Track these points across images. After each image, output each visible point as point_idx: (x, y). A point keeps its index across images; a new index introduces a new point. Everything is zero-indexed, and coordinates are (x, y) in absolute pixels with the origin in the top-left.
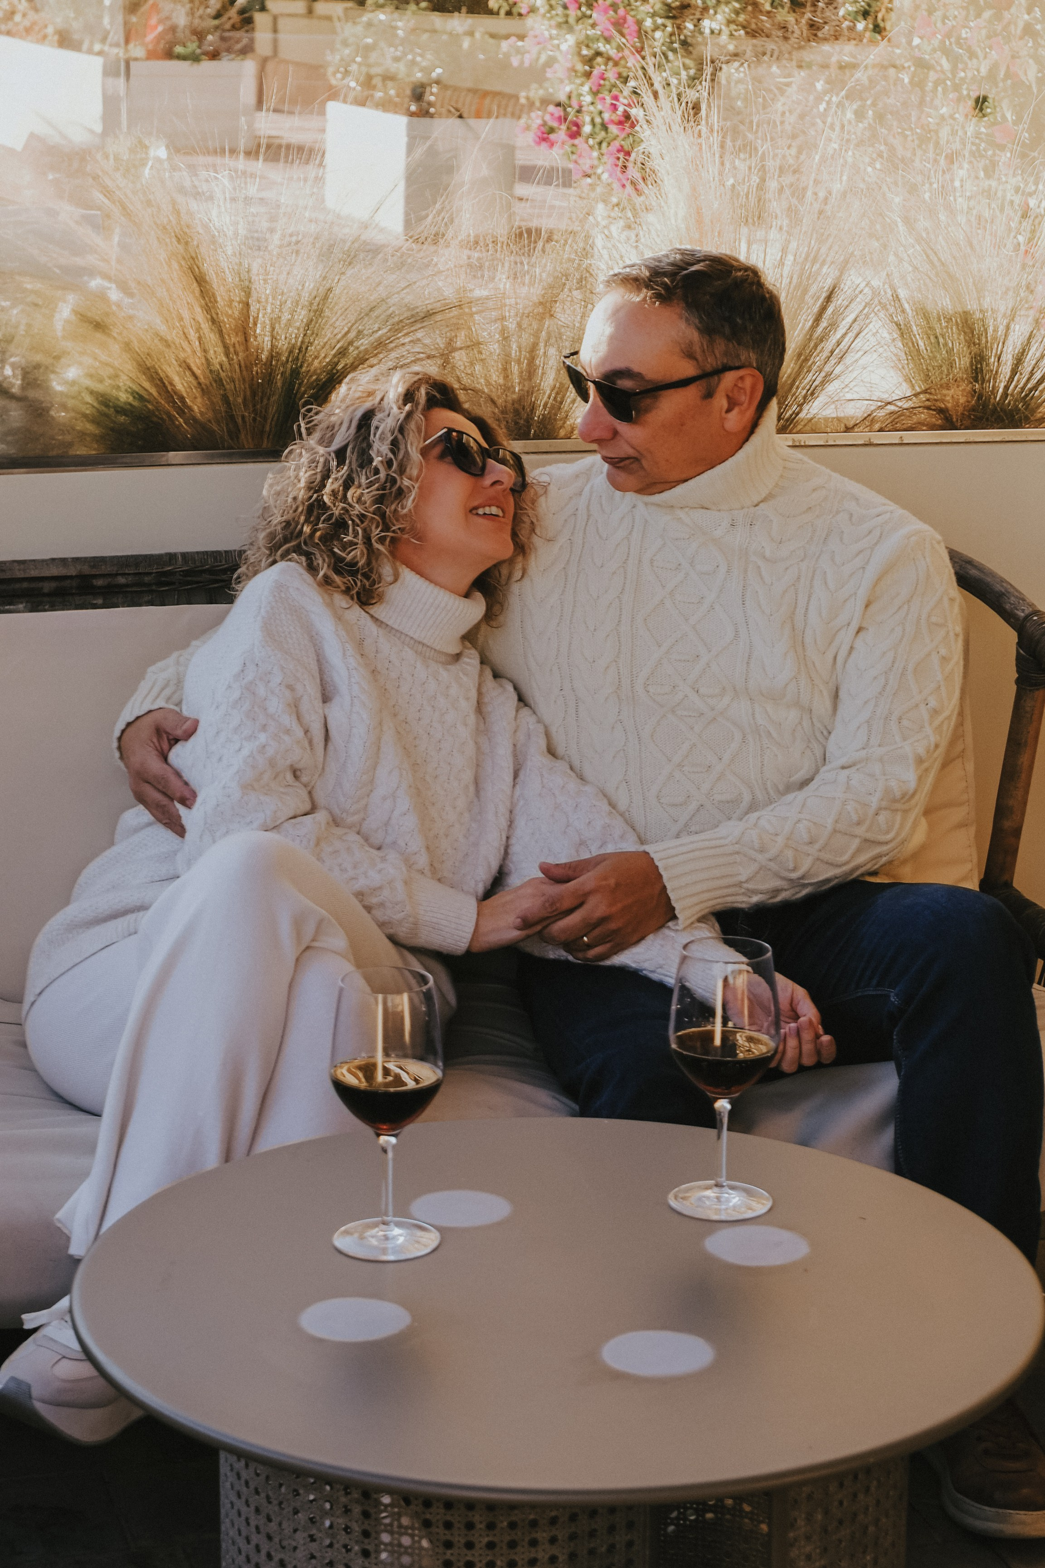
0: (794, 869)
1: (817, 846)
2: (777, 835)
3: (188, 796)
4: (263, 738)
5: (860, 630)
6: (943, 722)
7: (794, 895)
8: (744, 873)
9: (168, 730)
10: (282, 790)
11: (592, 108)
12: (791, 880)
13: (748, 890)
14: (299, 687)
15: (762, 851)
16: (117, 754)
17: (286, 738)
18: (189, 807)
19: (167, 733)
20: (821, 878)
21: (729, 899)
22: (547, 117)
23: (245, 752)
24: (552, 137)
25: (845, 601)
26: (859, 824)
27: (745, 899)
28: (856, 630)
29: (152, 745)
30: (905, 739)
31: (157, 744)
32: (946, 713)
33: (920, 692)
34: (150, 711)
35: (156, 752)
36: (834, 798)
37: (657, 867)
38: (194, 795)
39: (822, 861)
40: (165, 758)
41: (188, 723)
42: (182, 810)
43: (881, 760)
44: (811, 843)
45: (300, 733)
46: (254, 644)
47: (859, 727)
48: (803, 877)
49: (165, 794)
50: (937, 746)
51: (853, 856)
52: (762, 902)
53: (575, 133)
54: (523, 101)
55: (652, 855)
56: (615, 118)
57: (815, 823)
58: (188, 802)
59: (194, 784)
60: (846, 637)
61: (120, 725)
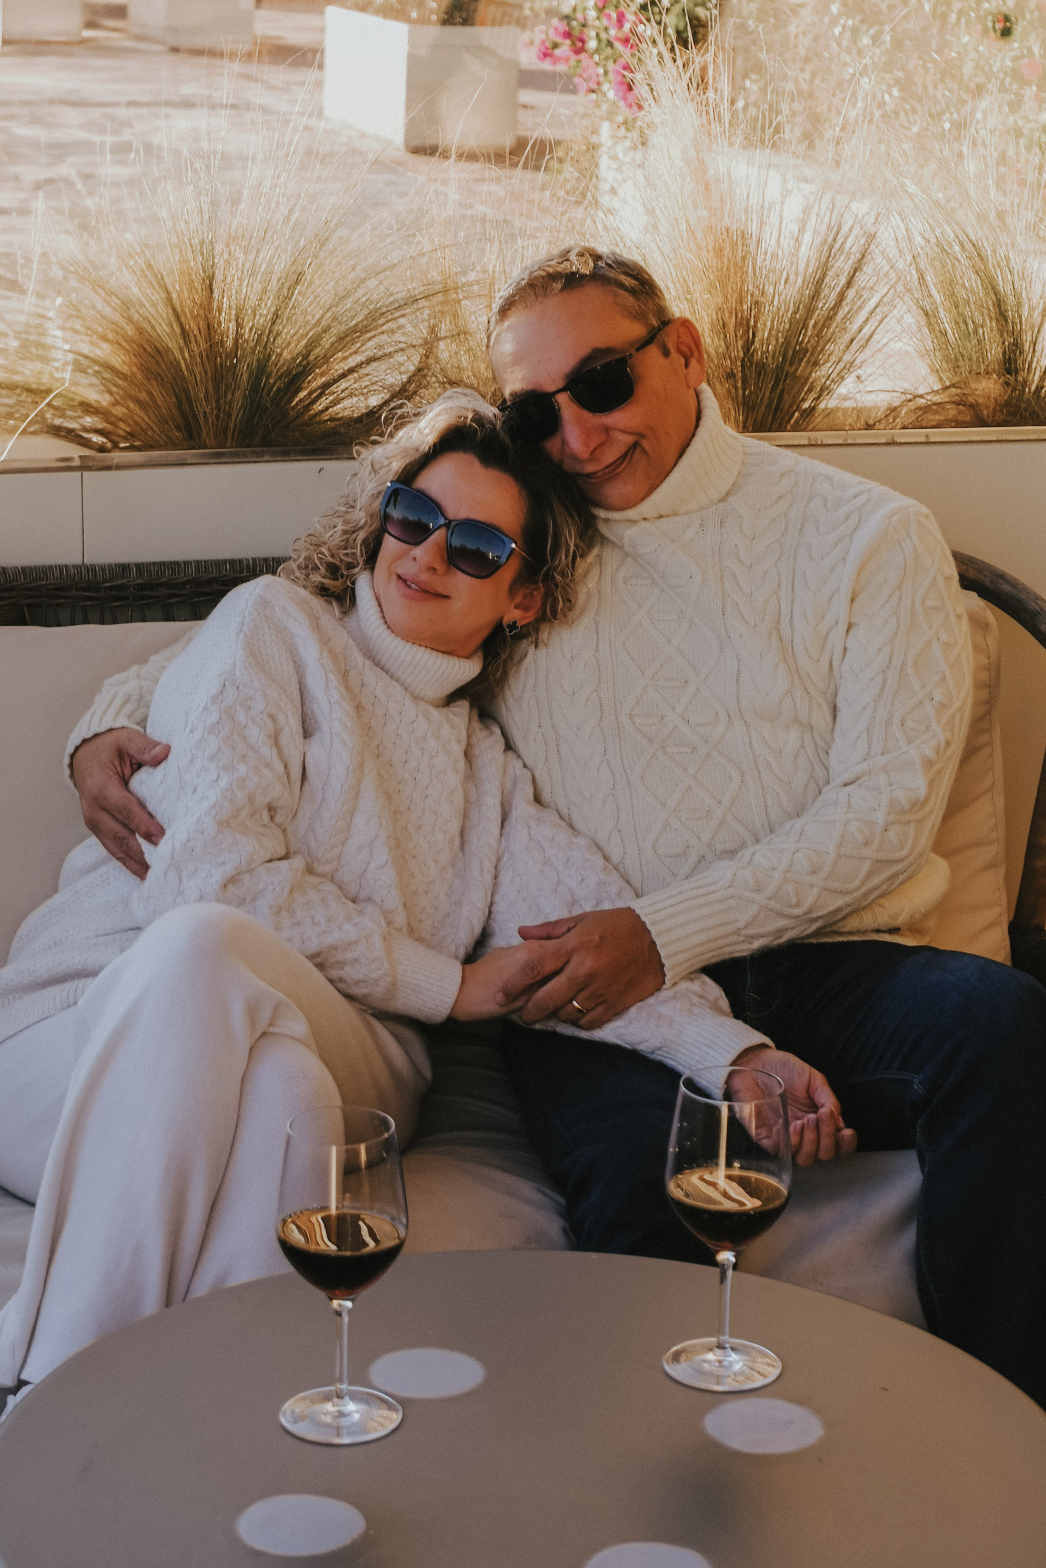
0: (798, 905)
1: (822, 875)
2: (774, 869)
3: (155, 832)
4: (242, 769)
5: (850, 627)
6: (953, 716)
7: (802, 932)
8: (743, 918)
9: (132, 753)
10: (259, 829)
11: (597, 23)
12: (796, 917)
13: (747, 936)
14: (281, 718)
15: (758, 889)
16: (67, 772)
17: (266, 772)
18: (155, 844)
19: (131, 757)
20: (830, 908)
21: (726, 950)
22: (552, 32)
23: (223, 783)
24: (557, 52)
25: (829, 600)
26: (866, 844)
27: (746, 946)
28: (846, 628)
29: (112, 767)
30: (910, 742)
31: (119, 769)
32: (957, 704)
33: (923, 687)
34: (111, 730)
35: (118, 778)
36: (835, 821)
37: (644, 923)
38: (162, 832)
39: (830, 890)
40: (125, 782)
41: (158, 748)
42: (145, 845)
43: (885, 769)
44: (814, 872)
45: (279, 767)
46: (235, 664)
47: (858, 737)
48: (809, 912)
49: (126, 826)
50: (948, 744)
51: (864, 882)
52: (765, 947)
53: (579, 48)
54: (527, 12)
55: (638, 911)
56: (621, 35)
57: (816, 851)
58: (153, 839)
59: (160, 818)
60: (837, 637)
61: (74, 740)
